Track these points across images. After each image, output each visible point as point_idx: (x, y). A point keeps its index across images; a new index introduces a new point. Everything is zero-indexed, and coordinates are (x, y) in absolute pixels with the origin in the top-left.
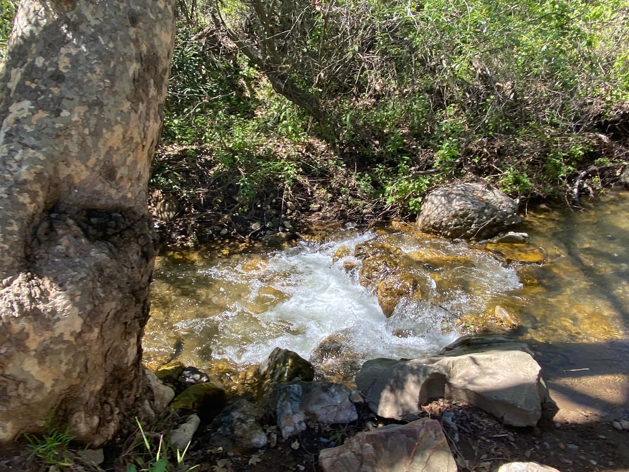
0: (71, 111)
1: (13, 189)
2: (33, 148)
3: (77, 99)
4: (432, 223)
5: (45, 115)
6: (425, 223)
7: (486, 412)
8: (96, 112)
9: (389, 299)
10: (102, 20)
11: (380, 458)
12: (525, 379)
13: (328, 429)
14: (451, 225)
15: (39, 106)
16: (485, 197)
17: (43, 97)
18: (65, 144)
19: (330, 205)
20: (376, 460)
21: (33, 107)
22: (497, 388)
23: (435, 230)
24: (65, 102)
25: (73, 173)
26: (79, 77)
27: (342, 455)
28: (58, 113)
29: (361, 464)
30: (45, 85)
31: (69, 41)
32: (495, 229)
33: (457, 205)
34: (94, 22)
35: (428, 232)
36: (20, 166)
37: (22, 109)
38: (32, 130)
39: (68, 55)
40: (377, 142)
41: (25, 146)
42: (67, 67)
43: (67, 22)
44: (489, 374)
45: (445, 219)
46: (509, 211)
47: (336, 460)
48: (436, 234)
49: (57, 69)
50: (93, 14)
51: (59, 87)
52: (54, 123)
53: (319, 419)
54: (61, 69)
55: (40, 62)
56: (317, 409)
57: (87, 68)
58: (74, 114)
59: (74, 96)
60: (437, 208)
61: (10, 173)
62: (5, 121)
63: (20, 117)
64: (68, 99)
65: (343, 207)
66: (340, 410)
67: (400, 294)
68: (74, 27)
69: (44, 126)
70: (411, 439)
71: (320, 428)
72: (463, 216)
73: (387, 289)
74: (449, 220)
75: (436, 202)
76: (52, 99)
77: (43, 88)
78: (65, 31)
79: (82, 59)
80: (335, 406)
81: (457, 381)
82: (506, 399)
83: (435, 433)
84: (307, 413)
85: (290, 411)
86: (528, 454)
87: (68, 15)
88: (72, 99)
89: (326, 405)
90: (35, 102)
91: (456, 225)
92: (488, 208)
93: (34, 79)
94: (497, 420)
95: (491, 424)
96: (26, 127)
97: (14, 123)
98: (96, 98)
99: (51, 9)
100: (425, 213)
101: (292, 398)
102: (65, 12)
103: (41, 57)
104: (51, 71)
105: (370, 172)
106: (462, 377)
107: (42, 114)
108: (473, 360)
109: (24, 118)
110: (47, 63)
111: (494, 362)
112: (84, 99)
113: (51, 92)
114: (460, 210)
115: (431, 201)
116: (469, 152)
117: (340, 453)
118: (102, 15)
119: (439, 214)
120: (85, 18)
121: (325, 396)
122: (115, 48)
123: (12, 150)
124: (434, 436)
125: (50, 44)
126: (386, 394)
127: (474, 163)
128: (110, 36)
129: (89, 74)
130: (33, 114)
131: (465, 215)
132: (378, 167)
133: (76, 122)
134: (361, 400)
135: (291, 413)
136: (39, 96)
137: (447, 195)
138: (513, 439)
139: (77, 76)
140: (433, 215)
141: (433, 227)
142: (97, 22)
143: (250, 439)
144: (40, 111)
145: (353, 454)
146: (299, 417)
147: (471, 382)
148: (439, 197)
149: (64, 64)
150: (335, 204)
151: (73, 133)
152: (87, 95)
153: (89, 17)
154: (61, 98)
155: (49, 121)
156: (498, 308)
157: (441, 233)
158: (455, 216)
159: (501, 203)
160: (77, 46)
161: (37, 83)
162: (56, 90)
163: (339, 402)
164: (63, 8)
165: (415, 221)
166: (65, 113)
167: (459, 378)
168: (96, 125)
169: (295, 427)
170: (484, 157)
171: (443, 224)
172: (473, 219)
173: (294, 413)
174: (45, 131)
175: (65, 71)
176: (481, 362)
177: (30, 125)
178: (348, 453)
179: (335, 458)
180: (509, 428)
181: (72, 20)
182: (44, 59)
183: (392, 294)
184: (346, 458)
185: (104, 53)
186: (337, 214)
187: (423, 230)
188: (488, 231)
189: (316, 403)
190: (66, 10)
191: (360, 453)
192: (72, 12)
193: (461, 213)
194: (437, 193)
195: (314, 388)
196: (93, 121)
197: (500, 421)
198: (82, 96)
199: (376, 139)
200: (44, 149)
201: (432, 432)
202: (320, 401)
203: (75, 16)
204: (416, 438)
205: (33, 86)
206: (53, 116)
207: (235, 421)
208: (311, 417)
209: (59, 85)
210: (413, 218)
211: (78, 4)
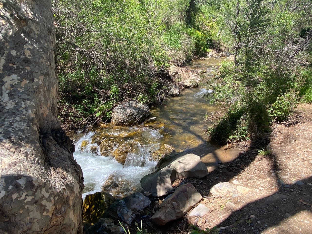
0: (38, 79)
1: (30, 123)
2: (28, 100)
3: (39, 72)
4: (120, 121)
5: (28, 82)
6: (117, 121)
7: (192, 177)
8: (48, 79)
9: (122, 156)
10: (40, 32)
11: (180, 205)
12: (198, 161)
13: (143, 211)
14: (128, 120)
15: (22, 77)
16: (137, 106)
17: (22, 72)
18: (39, 96)
19: (64, 124)
20: (179, 206)
21: (19, 78)
22: (193, 167)
23: (121, 124)
24: (34, 74)
25: (43, 112)
26: (37, 61)
27: (166, 211)
28: (33, 80)
29: (175, 211)
30: (22, 66)
31: (27, 42)
32: (144, 118)
33: (129, 111)
34: (37, 33)
35: (119, 125)
36: (27, 111)
37: (13, 79)
38: (23, 91)
39: (29, 49)
40: (79, 89)
41: (24, 100)
42: (30, 56)
43: (24, 32)
44: (187, 164)
45: (125, 118)
46: (147, 110)
47: (166, 215)
48: (122, 125)
49: (26, 57)
50: (36, 28)
51: (29, 66)
52: (33, 86)
53: (138, 210)
54: (27, 57)
55: (14, 53)
56: (134, 206)
57: (39, 56)
58: (39, 80)
59: (37, 71)
60: (121, 114)
61: (24, 115)
62: (3, 87)
63: (14, 84)
64: (35, 72)
65: (71, 123)
66: (144, 202)
67: (126, 152)
68: (27, 34)
69: (28, 88)
70: (186, 193)
71: (140, 213)
72: (132, 115)
73: (120, 152)
74: (127, 118)
75: (118, 112)
76: (28, 72)
77: (21, 67)
78: (24, 37)
79: (36, 51)
80: (141, 201)
81: (179, 171)
82: (198, 169)
83: (191, 187)
84: (132, 210)
85: (126, 212)
86: (210, 184)
87: (24, 28)
88: (37, 72)
89: (137, 203)
90: (19, 75)
91: (130, 120)
92: (140, 110)
93: (14, 63)
94: (196, 178)
95: (196, 180)
96: (19, 89)
97: (11, 88)
98: (46, 72)
99: (14, 25)
100: (115, 117)
101: (123, 206)
102: (22, 27)
103: (13, 50)
104: (23, 58)
105: (80, 103)
106: (180, 169)
107: (25, 82)
108: (179, 162)
109: (15, 84)
110: (18, 54)
111: (185, 160)
112: (42, 72)
113: (26, 69)
114: (131, 113)
115: (116, 112)
116: (124, 89)
117: (165, 211)
118: (40, 29)
119: (122, 116)
120: (33, 30)
121: (135, 199)
122: (48, 46)
123: (18, 103)
124: (191, 188)
125: (17, 44)
126: (158, 187)
127: (128, 93)
128: (45, 40)
129: (41, 59)
130: (21, 82)
131: (133, 114)
132: (83, 101)
133: (41, 84)
134: (150, 194)
135: (127, 212)
136: (21, 72)
137: (123, 108)
138: (204, 182)
139: (36, 60)
140: (120, 117)
141: (121, 122)
142: (38, 33)
143: (119, 231)
144: (24, 80)
145: (170, 209)
146: (130, 213)
147: (184, 169)
148: (120, 109)
149: (28, 54)
150: (66, 122)
151: (41, 90)
152: (42, 70)
153: (35, 30)
154: (32, 72)
155: (30, 85)
156: (165, 145)
157: (124, 125)
158: (129, 116)
159: (144, 107)
160: (32, 45)
161: (17, 65)
162: (28, 68)
163: (142, 199)
164: (22, 24)
165: (111, 122)
166: (36, 80)
167: (179, 169)
168: (48, 85)
169: (132, 217)
170: (130, 90)
171: (125, 120)
172: (136, 116)
173: (128, 212)
174: (30, 90)
175: (30, 58)
176: (181, 162)
177: (21, 88)
178: (168, 210)
179: (165, 214)
180: (201, 179)
181: (26, 31)
182: (16, 52)
183: (123, 154)
184: (168, 211)
185: (45, 48)
186: (70, 127)
187: (116, 125)
188: (141, 120)
189: (133, 204)
190: (23, 25)
191: (173, 206)
192: (26, 27)
193: (131, 114)
194: (118, 108)
195: (130, 198)
196: (47, 84)
197: (197, 178)
198: (41, 70)
199: (78, 88)
200: (33, 100)
201: (190, 187)
202: (134, 202)
203: (28, 29)
204: (187, 192)
205: (15, 66)
206: (31, 82)
207: (107, 227)
208: (134, 210)
209: (29, 65)
210: (109, 121)
211: (29, 23)
